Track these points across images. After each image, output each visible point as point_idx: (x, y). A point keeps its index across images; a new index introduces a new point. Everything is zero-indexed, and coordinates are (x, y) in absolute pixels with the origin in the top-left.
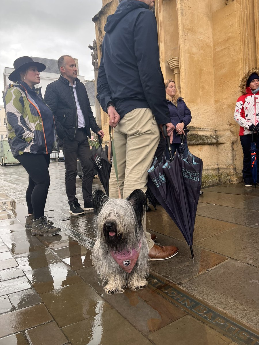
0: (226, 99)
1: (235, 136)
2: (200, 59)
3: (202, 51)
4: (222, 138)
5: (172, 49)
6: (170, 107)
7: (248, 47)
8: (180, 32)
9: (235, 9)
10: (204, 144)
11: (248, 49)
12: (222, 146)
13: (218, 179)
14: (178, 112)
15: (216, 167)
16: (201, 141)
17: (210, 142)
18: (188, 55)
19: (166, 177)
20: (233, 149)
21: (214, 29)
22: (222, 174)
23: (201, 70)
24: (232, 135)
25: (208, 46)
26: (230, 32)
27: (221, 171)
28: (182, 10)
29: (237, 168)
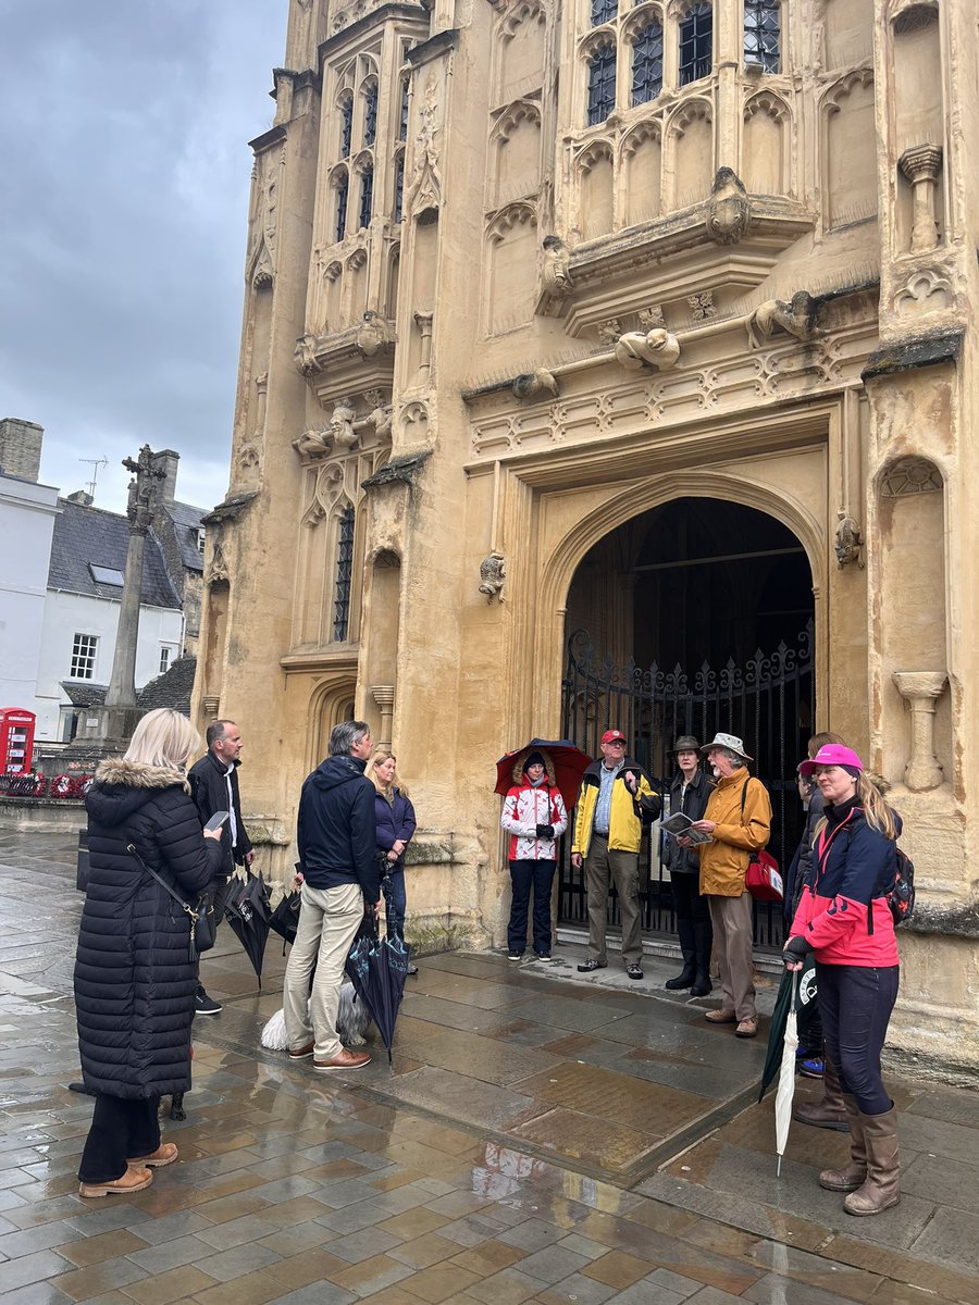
0: (475, 774)
1: (485, 851)
2: (434, 694)
3: (438, 679)
4: (461, 853)
5: (383, 660)
6: (378, 805)
7: (519, 689)
8: (401, 647)
9: (503, 619)
10: (425, 864)
11: (519, 694)
12: (461, 869)
13: (446, 937)
14: (390, 815)
15: (446, 910)
16: (420, 859)
17: (437, 859)
18: (411, 688)
19: (369, 965)
20: (479, 876)
21: (464, 638)
22: (455, 928)
23: (434, 714)
24: (480, 849)
25: (451, 668)
26: (491, 656)
27: (455, 921)
28: (409, 606)
29: (484, 919)
